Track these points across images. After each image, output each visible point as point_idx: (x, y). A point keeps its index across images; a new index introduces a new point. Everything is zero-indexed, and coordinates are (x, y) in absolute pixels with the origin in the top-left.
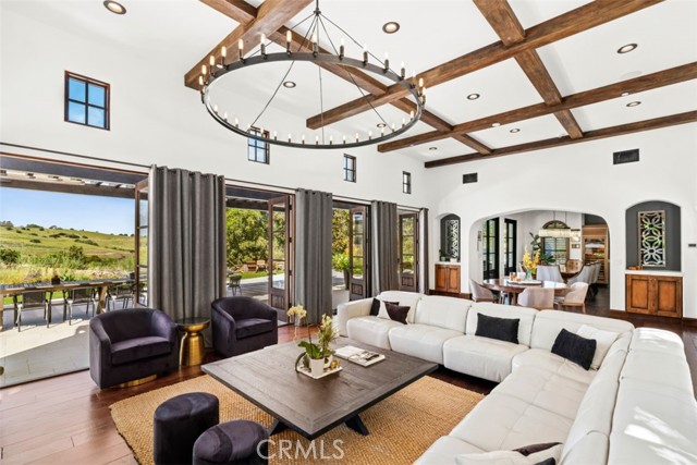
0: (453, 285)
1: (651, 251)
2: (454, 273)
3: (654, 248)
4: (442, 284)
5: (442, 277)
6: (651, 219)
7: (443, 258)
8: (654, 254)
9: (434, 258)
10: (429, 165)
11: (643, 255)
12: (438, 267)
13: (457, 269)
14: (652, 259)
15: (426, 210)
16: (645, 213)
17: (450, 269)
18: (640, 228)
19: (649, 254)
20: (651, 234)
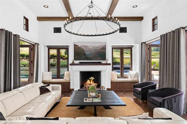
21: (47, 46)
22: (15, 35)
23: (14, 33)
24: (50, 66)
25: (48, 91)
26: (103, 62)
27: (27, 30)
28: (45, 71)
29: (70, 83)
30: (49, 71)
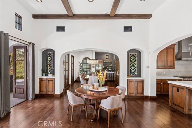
0: (50, 89)
1: (133, 69)
2: (51, 83)
3: (134, 68)
4: (44, 90)
5: (44, 85)
6: (133, 56)
7: (44, 74)
8: (134, 70)
9: (39, 74)
10: (36, 17)
11: (131, 71)
12: (41, 80)
13: (53, 80)
14: (133, 73)
15: (33, 45)
16: (131, 54)
17: (48, 80)
18: (130, 60)
19: (132, 71)
20: (133, 63)
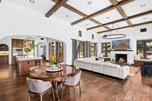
21: (101, 43)
22: (89, 42)
23: (89, 41)
24: (102, 52)
25: (98, 60)
26: (128, 49)
27: (93, 39)
28: (101, 53)
29: (110, 59)
30: (102, 53)
